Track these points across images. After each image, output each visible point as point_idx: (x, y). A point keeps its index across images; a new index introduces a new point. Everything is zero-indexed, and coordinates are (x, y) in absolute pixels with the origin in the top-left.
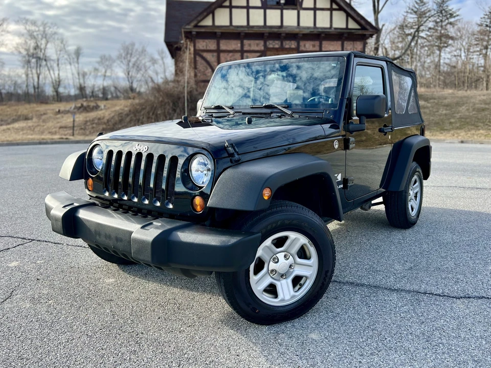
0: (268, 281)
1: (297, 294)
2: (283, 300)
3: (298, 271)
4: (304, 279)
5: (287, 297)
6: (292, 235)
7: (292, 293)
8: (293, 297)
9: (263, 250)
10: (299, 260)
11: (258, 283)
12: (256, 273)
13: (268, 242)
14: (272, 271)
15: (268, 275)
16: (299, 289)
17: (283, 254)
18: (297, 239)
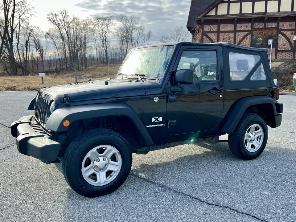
0: (92, 171)
1: (108, 180)
2: (99, 183)
3: (110, 168)
4: (113, 172)
5: (102, 181)
6: (109, 147)
7: (105, 179)
8: (105, 182)
9: (91, 154)
10: (111, 162)
11: (86, 172)
12: (85, 166)
13: (95, 150)
14: (96, 166)
15: (92, 168)
16: (110, 178)
17: (103, 157)
18: (111, 150)
